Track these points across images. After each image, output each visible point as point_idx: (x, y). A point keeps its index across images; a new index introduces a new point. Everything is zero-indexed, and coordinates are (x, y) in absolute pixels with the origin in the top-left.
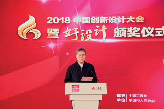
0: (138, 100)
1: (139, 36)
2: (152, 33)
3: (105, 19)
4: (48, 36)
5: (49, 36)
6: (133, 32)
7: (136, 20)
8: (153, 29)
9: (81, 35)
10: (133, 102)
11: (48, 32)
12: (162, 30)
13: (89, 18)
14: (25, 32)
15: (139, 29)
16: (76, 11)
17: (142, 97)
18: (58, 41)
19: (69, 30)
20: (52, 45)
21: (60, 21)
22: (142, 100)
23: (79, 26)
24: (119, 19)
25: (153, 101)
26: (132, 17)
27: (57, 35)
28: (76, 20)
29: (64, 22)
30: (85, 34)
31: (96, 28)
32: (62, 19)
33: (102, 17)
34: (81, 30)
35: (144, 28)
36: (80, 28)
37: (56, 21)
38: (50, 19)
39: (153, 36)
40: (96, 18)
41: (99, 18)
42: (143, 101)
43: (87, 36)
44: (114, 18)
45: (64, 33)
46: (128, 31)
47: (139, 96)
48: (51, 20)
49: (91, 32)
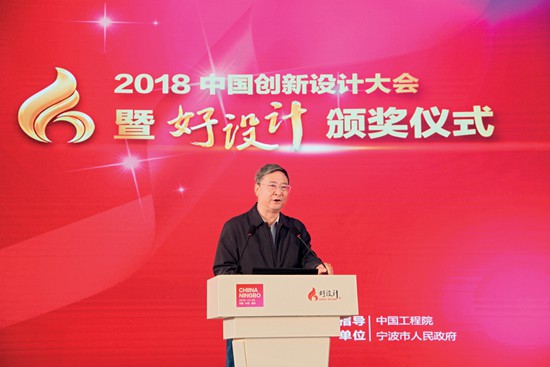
0: (405, 334)
1: (404, 135)
2: (444, 127)
3: (299, 82)
4: (117, 134)
5: (122, 134)
6: (387, 122)
7: (395, 86)
8: (445, 113)
9: (224, 129)
10: (389, 339)
11: (119, 121)
12: (473, 118)
13: (250, 77)
14: (43, 119)
15: (403, 113)
16: (208, 58)
17: (418, 323)
18: (150, 148)
19: (187, 114)
20: (130, 163)
21: (158, 86)
22: (416, 335)
23: (219, 103)
24: (341, 83)
25: (452, 336)
26: (382, 77)
27: (146, 130)
28: (208, 83)
29: (170, 90)
30: (237, 127)
31: (273, 109)
32: (164, 79)
33: (289, 76)
34: (222, 116)
35: (419, 111)
36: (221, 110)
37: (144, 84)
38: (124, 80)
39: (446, 134)
40: (272, 78)
41: (282, 79)
42: (421, 336)
43: (245, 134)
44: (326, 80)
45: (170, 123)
46: (370, 120)
47: (408, 321)
48: (127, 82)
49: (255, 121)
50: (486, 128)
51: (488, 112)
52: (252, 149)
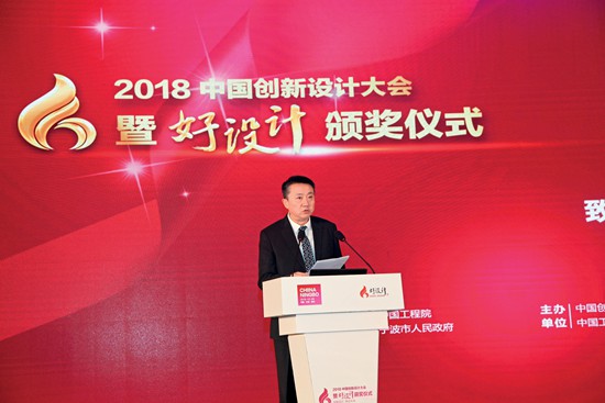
0: (406, 327)
1: (400, 137)
2: (437, 128)
3: (297, 86)
4: (119, 140)
5: (124, 140)
6: (383, 124)
7: (389, 89)
8: (438, 114)
9: (226, 134)
10: (392, 332)
11: (120, 126)
12: (463, 119)
13: (249, 81)
14: (44, 126)
15: (398, 115)
16: (207, 66)
17: (417, 316)
18: (152, 154)
19: (188, 119)
20: (134, 169)
21: (158, 91)
22: (416, 327)
23: (219, 107)
24: (338, 86)
25: (449, 327)
26: (377, 80)
27: (148, 135)
28: (208, 88)
29: (170, 96)
30: (238, 131)
32: (164, 84)
33: (287, 80)
34: (224, 121)
35: (413, 112)
36: (221, 114)
37: (144, 89)
38: (124, 86)
39: (439, 134)
40: (271, 82)
41: (280, 83)
42: (421, 328)
43: (246, 138)
44: (323, 84)
45: (172, 128)
46: (367, 123)
47: (408, 314)
48: (126, 89)
49: (255, 125)
50: (476, 129)
51: (477, 113)
52: (254, 152)
